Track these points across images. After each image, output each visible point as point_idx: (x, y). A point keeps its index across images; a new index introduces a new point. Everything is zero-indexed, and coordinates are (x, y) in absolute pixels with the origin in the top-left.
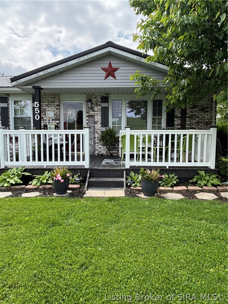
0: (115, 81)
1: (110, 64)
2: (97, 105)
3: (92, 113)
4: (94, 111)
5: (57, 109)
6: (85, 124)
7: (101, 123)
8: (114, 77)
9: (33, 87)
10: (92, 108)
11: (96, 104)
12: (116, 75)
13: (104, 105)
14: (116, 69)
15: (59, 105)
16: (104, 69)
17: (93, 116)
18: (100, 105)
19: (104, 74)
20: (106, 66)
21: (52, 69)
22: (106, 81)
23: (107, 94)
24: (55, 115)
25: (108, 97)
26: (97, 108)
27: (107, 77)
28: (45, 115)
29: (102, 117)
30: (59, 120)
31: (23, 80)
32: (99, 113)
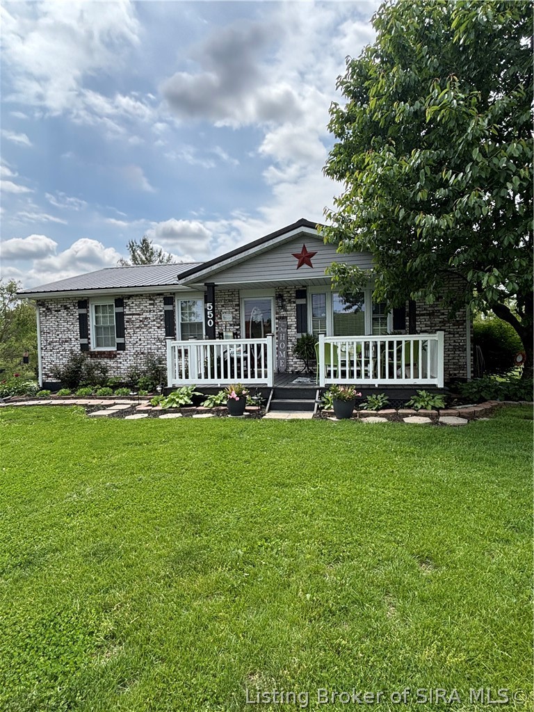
0: (311, 270)
1: (304, 247)
2: (290, 302)
3: (283, 313)
4: (286, 310)
5: (236, 310)
6: (274, 330)
7: (297, 328)
8: (310, 265)
9: (206, 284)
10: (283, 307)
11: (290, 300)
12: (312, 262)
13: (301, 301)
14: (313, 254)
15: (239, 305)
16: (295, 255)
17: (285, 318)
18: (294, 302)
19: (297, 261)
20: (299, 251)
22: (299, 271)
23: (303, 287)
24: (233, 318)
25: (305, 291)
26: (291, 307)
27: (299, 266)
28: (221, 318)
29: (297, 318)
30: (239, 325)
31: (192, 277)
32: (294, 313)
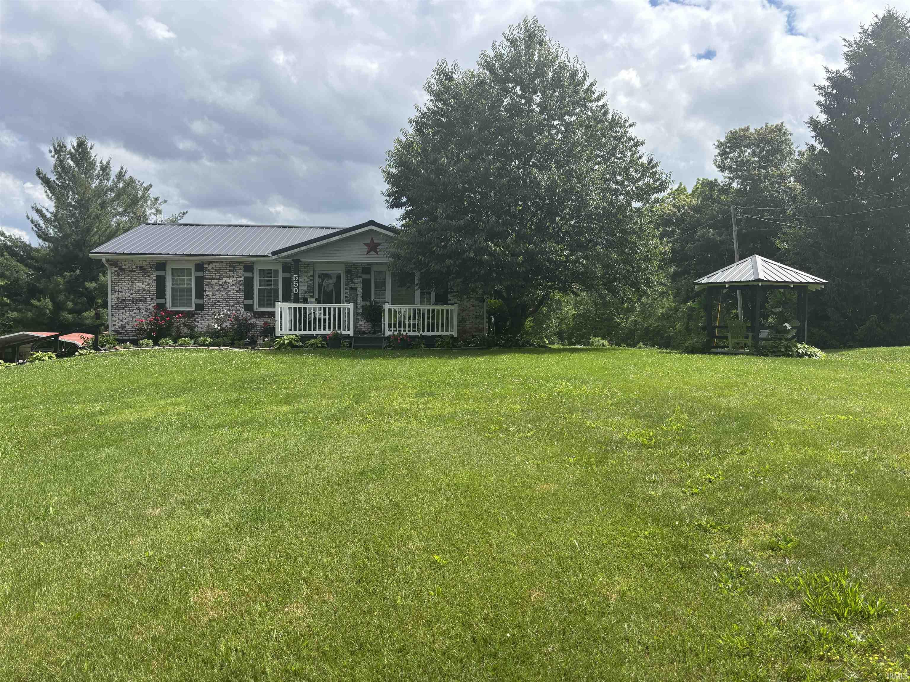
0: (376, 256)
1: (372, 239)
2: (357, 276)
3: (352, 285)
4: (354, 283)
5: (311, 280)
6: (342, 297)
7: (362, 297)
8: (376, 252)
9: (293, 260)
10: (352, 281)
12: (378, 250)
13: (366, 277)
14: (379, 245)
15: (312, 276)
16: (365, 245)
17: (354, 289)
18: (361, 277)
19: (366, 249)
20: (369, 241)
21: (315, 245)
22: (368, 256)
23: (368, 265)
24: (308, 286)
25: (370, 268)
26: (358, 280)
27: (368, 252)
29: (363, 289)
30: (313, 292)
31: (284, 254)
32: (360, 285)
